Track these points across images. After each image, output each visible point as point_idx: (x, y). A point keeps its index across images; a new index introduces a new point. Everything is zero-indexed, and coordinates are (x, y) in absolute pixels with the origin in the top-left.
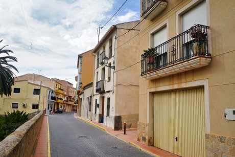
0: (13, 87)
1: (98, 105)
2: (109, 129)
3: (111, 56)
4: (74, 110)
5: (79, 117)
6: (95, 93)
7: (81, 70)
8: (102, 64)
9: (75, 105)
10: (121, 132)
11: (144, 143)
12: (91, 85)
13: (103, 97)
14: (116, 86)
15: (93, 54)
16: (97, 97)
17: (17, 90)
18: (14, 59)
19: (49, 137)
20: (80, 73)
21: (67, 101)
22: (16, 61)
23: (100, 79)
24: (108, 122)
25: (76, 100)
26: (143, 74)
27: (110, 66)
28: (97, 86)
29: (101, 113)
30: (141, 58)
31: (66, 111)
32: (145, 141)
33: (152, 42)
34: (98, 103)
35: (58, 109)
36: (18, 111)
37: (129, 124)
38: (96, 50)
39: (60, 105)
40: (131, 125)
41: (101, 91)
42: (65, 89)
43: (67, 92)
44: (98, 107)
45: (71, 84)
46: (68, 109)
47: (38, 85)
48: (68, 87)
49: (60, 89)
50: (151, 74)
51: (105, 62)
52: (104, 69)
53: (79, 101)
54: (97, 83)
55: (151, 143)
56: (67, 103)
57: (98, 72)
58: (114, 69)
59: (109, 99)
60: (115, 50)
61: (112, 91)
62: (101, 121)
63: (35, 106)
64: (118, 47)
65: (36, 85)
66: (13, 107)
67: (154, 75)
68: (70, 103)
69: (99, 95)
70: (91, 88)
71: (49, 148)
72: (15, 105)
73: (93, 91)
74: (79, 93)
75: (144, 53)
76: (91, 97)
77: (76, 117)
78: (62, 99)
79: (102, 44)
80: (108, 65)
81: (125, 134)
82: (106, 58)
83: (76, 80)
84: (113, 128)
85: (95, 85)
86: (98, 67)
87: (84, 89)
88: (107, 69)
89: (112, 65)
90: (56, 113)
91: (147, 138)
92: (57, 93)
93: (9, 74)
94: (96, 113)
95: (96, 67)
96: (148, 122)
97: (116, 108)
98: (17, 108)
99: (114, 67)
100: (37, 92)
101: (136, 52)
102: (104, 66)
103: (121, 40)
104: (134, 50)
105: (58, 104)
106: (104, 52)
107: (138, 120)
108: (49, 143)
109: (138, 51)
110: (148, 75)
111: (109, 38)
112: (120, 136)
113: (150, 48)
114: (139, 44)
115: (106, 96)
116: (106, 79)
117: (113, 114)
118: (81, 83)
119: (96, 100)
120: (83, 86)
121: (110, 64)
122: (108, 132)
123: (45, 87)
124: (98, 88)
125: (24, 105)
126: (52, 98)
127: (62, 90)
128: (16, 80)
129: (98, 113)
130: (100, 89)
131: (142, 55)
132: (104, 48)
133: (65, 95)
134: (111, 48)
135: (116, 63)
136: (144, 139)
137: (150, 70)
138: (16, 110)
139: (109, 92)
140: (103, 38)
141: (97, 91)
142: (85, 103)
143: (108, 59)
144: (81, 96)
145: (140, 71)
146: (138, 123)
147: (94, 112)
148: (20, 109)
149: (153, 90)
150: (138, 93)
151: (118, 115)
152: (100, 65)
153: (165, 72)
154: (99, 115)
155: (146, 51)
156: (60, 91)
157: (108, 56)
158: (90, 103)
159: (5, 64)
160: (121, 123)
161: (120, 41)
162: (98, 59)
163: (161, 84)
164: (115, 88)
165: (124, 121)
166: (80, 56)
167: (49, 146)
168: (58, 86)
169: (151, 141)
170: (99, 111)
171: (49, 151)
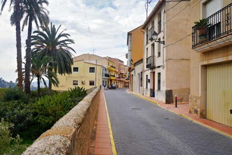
0: (72, 67)
1: (149, 80)
2: (160, 102)
3: (160, 31)
4: (126, 86)
5: (131, 92)
6: (145, 69)
7: (131, 48)
8: (152, 39)
9: (126, 81)
10: (172, 106)
11: (195, 115)
12: (141, 61)
13: (154, 73)
14: (167, 61)
15: (142, 30)
16: (148, 72)
17: (76, 69)
18: (72, 41)
19: (106, 108)
20: (130, 51)
21: (119, 78)
22: (74, 43)
23: (150, 55)
24: (159, 96)
25: (127, 77)
26: (194, 47)
27: (159, 41)
28: (147, 62)
29: (152, 88)
30: (191, 31)
31: (119, 87)
32: (197, 113)
33: (204, 12)
34: (149, 78)
35: (111, 85)
36: (78, 87)
37: (181, 97)
38: (145, 27)
39: (113, 81)
40: (182, 99)
41: (151, 67)
42: (117, 66)
43: (119, 69)
44: (149, 82)
45: (122, 62)
46: (120, 85)
47: (93, 64)
48: (120, 65)
49: (112, 66)
50: (203, 46)
51: (155, 37)
52: (153, 45)
53: (131, 77)
54: (147, 59)
55: (203, 115)
56: (119, 79)
57: (147, 49)
58: (164, 44)
59: (159, 74)
60: (164, 25)
61: (162, 66)
62: (153, 95)
63: (92, 83)
64: (168, 21)
65: (91, 64)
66: (74, 84)
67: (206, 47)
68: (122, 79)
69: (150, 71)
70: (142, 64)
71: (108, 116)
72: (75, 82)
73: (143, 67)
74: (130, 70)
75: (195, 24)
76: (142, 72)
77: (129, 92)
78: (114, 76)
79: (150, 20)
80: (157, 40)
81: (176, 107)
82: (155, 34)
83: (127, 57)
84: (164, 102)
85: (145, 61)
86: (147, 43)
87: (135, 66)
88: (156, 44)
89: (162, 40)
90: (110, 89)
91: (199, 110)
92: (110, 71)
93: (68, 55)
94: (147, 87)
95: (145, 43)
96: (200, 95)
97: (167, 82)
98: (77, 84)
99: (164, 42)
100: (92, 70)
101: (187, 24)
102: (154, 41)
103: (170, 13)
104: (185, 22)
105: (111, 80)
106: (153, 27)
107: (189, 93)
108: (107, 113)
109: (189, 23)
110: (199, 48)
111: (158, 12)
112: (171, 109)
113: (201, 19)
114: (190, 15)
115: (157, 71)
116: (156, 54)
117: (164, 88)
118: (132, 60)
119: (147, 76)
120: (134, 63)
121: (159, 39)
122: (159, 105)
123: (99, 65)
124: (149, 63)
125: (83, 82)
126: (106, 75)
127: (115, 68)
128: (74, 60)
129: (149, 87)
130: (150, 65)
131: (193, 28)
132: (153, 23)
133: (117, 73)
134: (160, 23)
135: (165, 38)
136: (196, 111)
137: (202, 43)
138: (76, 86)
139: (159, 67)
140: (151, 13)
141: (148, 66)
142: (136, 79)
143: (158, 35)
144: (132, 73)
145: (191, 43)
146: (190, 96)
147: (145, 87)
148: (80, 85)
149: (205, 63)
150: (189, 67)
151: (169, 89)
152: (149, 41)
153: (218, 43)
154: (151, 89)
155: (198, 23)
156: (112, 69)
157: (157, 32)
158: (141, 79)
159: (65, 46)
160: (172, 96)
161: (169, 15)
162: (147, 35)
163: (214, 57)
164: (165, 63)
165: (175, 95)
166: (129, 34)
167: (108, 115)
168: (110, 64)
169: (204, 113)
170: (150, 86)
171: (109, 119)
